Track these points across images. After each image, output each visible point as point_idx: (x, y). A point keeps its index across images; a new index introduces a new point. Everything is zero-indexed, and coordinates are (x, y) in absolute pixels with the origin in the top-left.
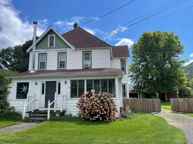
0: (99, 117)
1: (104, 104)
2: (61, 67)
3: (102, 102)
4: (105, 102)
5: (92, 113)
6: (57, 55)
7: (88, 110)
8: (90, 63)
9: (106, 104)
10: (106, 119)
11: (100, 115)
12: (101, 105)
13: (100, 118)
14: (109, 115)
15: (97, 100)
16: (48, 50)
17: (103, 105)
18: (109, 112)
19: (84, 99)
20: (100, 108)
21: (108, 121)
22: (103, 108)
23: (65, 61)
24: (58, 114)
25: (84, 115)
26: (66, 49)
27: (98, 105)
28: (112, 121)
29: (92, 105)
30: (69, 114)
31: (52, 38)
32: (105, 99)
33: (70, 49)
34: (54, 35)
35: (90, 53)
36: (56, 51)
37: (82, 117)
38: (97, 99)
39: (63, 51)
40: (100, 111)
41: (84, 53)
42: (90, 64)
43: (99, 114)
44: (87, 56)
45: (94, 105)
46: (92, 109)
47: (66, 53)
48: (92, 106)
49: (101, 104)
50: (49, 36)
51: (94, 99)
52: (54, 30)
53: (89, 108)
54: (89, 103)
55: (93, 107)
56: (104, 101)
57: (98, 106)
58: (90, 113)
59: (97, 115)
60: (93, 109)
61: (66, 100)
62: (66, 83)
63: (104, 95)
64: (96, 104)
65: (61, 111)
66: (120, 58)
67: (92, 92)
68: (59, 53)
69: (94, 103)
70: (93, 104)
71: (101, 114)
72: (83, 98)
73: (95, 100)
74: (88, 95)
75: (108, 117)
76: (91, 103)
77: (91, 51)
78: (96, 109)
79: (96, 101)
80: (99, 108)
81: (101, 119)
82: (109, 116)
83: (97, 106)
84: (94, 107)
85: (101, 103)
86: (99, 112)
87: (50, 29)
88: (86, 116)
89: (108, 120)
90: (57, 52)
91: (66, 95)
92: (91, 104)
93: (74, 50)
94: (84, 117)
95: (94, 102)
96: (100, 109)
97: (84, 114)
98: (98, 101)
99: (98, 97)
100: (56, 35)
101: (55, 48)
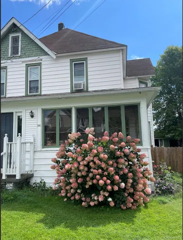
0: (106, 198)
1: (117, 163)
2: (31, 91)
3: (113, 156)
4: (120, 157)
5: (87, 187)
6: (24, 69)
7: (77, 177)
8: (85, 81)
9: (122, 161)
10: (124, 202)
11: (108, 191)
12: (112, 166)
13: (110, 199)
14: (132, 191)
15: (98, 153)
16: (9, 61)
17: (115, 165)
18: (132, 184)
19: (70, 148)
20: (109, 174)
21: (130, 208)
22: (117, 173)
23: (39, 79)
24: (11, 185)
25: (67, 190)
26: (41, 57)
27: (103, 165)
28: (142, 208)
29: (88, 166)
30: (38, 181)
31: (15, 40)
32: (121, 148)
33: (47, 56)
34: (20, 35)
35: (85, 62)
36: (23, 62)
37: (63, 195)
38: (101, 149)
39: (36, 61)
40: (109, 181)
41: (73, 63)
42: (85, 83)
43: (105, 190)
44: (79, 68)
45: (91, 164)
46: (87, 175)
47: (40, 64)
48: (86, 169)
49: (111, 162)
50: (11, 36)
51: (91, 150)
52: (18, 25)
53: (79, 174)
54: (79, 159)
55: (89, 171)
56: (118, 153)
57: (102, 169)
58: (82, 186)
59: (102, 192)
60: (91, 175)
61: (32, 152)
62: (32, 116)
63: (117, 139)
64: (97, 161)
65: (18, 177)
66: (138, 78)
67: (87, 133)
68: (27, 66)
69: (93, 161)
70: (89, 163)
71: (113, 189)
72: (68, 148)
73: (95, 151)
74: (78, 139)
75: (129, 198)
76: (83, 160)
77: (86, 59)
78: (98, 177)
79: (97, 155)
80: (106, 173)
81: (112, 204)
82: (132, 195)
83: (99, 167)
84: (92, 170)
85: (109, 158)
86: (106, 184)
87: (11, 23)
88: (73, 195)
89: (131, 205)
90: (24, 65)
91: (32, 141)
92: (85, 163)
93: (55, 57)
94: (69, 195)
95: (92, 158)
96: (109, 177)
97: (68, 188)
98: (102, 155)
99: (102, 143)
100: (23, 33)
101: (20, 57)
